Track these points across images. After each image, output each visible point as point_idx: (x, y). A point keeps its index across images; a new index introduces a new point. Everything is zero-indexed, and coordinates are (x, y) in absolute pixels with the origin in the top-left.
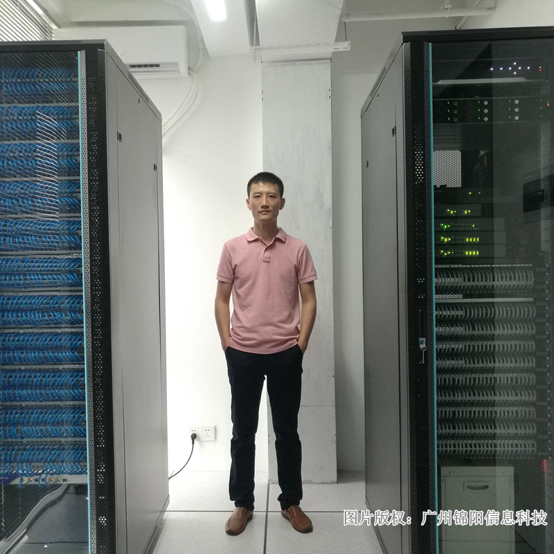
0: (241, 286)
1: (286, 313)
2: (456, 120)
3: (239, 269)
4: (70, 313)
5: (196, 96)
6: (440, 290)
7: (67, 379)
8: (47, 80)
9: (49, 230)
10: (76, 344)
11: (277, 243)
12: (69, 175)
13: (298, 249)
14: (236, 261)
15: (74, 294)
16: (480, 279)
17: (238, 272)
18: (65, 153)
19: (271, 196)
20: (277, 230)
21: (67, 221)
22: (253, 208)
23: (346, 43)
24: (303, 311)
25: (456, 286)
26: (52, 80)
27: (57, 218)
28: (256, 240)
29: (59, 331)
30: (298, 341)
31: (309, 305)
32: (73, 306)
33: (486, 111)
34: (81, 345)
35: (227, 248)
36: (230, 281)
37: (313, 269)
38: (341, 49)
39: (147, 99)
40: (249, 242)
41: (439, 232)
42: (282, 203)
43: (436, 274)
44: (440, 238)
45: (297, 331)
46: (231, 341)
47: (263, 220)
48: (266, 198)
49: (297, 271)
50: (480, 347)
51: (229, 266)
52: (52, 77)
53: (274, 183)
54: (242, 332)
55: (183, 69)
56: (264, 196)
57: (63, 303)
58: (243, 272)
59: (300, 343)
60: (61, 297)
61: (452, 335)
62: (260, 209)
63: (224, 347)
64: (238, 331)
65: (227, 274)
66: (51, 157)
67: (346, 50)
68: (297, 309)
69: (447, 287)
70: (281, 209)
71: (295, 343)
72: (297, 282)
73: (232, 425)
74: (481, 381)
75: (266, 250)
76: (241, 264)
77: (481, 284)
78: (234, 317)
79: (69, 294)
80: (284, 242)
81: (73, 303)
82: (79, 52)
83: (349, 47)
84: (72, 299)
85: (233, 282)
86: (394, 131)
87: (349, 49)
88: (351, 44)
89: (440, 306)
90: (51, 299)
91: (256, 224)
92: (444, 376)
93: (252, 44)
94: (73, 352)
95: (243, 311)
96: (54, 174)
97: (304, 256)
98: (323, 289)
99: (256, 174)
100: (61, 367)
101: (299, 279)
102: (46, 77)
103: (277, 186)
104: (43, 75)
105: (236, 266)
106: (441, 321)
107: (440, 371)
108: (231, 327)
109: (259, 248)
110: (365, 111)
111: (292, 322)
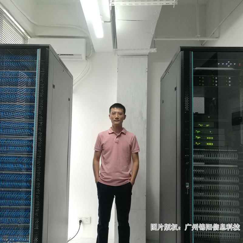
0: (105, 153)
1: (125, 167)
2: (203, 85)
3: (104, 146)
4: (26, 165)
5: (89, 69)
6: (195, 161)
7: (23, 195)
8: (23, 61)
9: (20, 126)
10: (28, 179)
11: (122, 135)
12: (30, 103)
13: (131, 138)
14: (103, 142)
15: (29, 156)
16: (213, 156)
17: (104, 147)
18: (29, 93)
19: (120, 114)
20: (122, 129)
21: (28, 123)
22: (112, 119)
23: (155, 49)
24: (133, 166)
25: (203, 159)
26: (25, 60)
27: (23, 121)
28: (113, 133)
29: (21, 173)
30: (130, 180)
31: (136, 163)
32: (28, 161)
33: (216, 82)
34: (30, 180)
35: (99, 136)
36: (100, 151)
37: (138, 146)
38: (153, 51)
39: (67, 70)
40: (109, 134)
41: (195, 134)
42: (125, 117)
43: (194, 153)
44: (195, 137)
45: (130, 175)
46: (100, 179)
47: (116, 124)
48: (118, 114)
49: (131, 147)
50: (213, 187)
51: (100, 144)
52: (25, 59)
53: (121, 108)
54: (105, 175)
55: (84, 57)
56: (117, 114)
57: (23, 160)
58: (106, 147)
59: (131, 181)
60: (23, 157)
61: (201, 181)
62: (115, 119)
63: (96, 182)
64: (103, 174)
65: (99, 148)
66: (22, 94)
67: (155, 52)
68: (131, 165)
69: (199, 159)
70: (124, 120)
71: (129, 181)
72: (131, 152)
73: (98, 218)
74: (214, 203)
75: (117, 137)
76: (105, 143)
77: (214, 158)
78: (101, 168)
79: (26, 156)
80: (125, 134)
81: (28, 160)
82: (38, 49)
83: (156, 51)
84: (28, 158)
85: (101, 151)
86: (176, 89)
87: (156, 52)
88: (157, 50)
89: (195, 168)
90: (18, 158)
91: (113, 126)
92: (197, 200)
93: (114, 48)
94: (26, 183)
95: (105, 165)
96: (24, 101)
97: (134, 141)
98: (142, 156)
99: (113, 104)
100: (20, 190)
101: (132, 151)
102: (23, 60)
103: (122, 110)
104: (21, 59)
105: (103, 144)
106: (196, 175)
107: (195, 198)
108: (100, 173)
109: (114, 136)
110: (162, 79)
111: (128, 171)
